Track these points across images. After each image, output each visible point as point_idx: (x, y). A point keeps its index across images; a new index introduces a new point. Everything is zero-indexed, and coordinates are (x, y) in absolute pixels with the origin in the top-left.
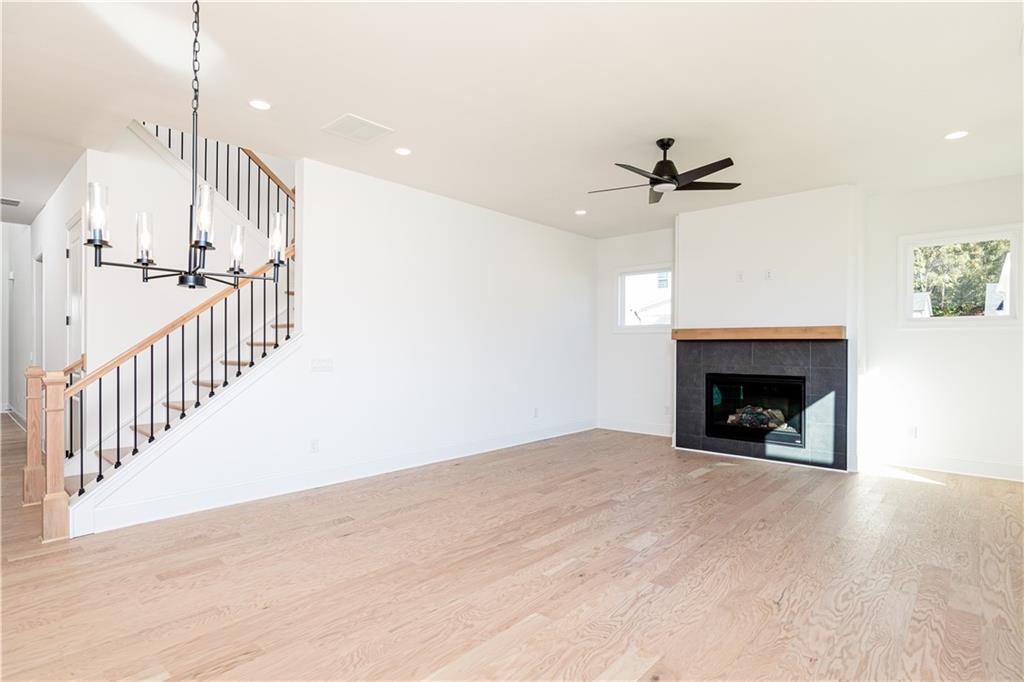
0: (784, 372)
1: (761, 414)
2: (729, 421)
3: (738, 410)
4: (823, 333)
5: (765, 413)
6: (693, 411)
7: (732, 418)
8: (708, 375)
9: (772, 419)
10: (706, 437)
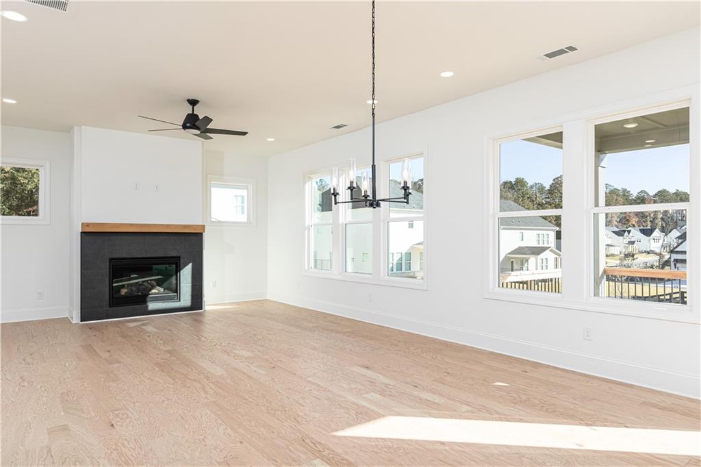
0: (167, 254)
1: (142, 285)
2: (122, 294)
4: (194, 229)
5: (145, 283)
6: (97, 290)
7: (124, 291)
8: (111, 260)
9: (153, 287)
10: (108, 308)
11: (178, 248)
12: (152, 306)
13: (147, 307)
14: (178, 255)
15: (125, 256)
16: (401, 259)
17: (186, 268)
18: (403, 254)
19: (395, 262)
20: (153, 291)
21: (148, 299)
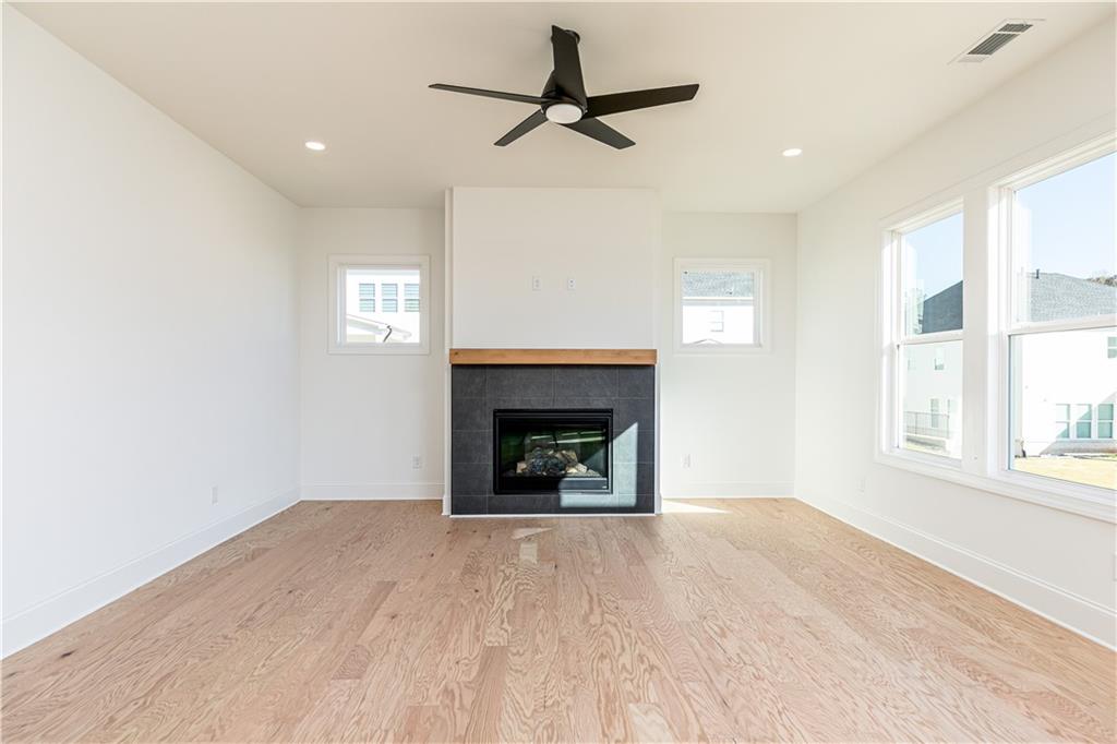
0: (589, 404)
1: (553, 457)
2: (519, 471)
3: (526, 456)
4: (636, 358)
5: (558, 455)
6: (476, 463)
7: (521, 466)
8: (496, 412)
9: (569, 463)
10: (493, 495)
11: (608, 394)
12: (568, 498)
13: (559, 499)
14: (609, 407)
15: (518, 406)
16: (1089, 415)
17: (627, 432)
18: (1095, 406)
19: (1073, 423)
20: (573, 471)
21: (562, 485)
